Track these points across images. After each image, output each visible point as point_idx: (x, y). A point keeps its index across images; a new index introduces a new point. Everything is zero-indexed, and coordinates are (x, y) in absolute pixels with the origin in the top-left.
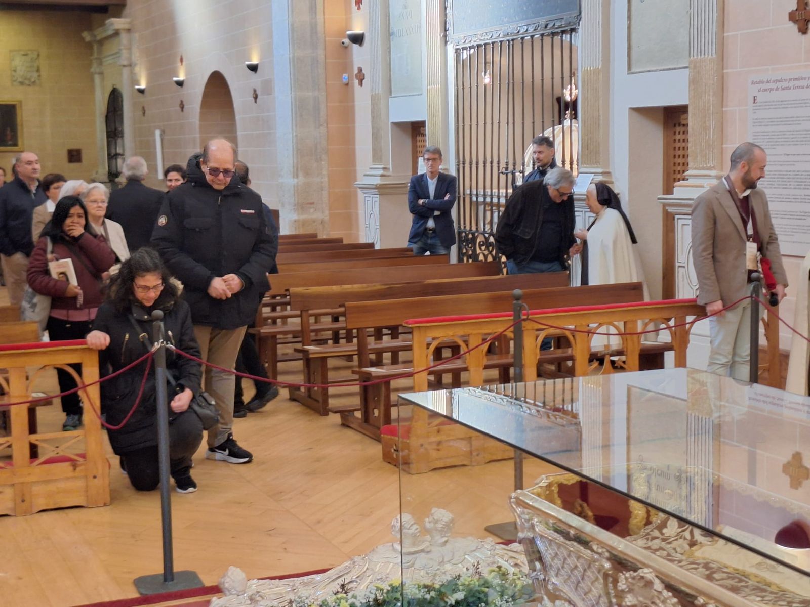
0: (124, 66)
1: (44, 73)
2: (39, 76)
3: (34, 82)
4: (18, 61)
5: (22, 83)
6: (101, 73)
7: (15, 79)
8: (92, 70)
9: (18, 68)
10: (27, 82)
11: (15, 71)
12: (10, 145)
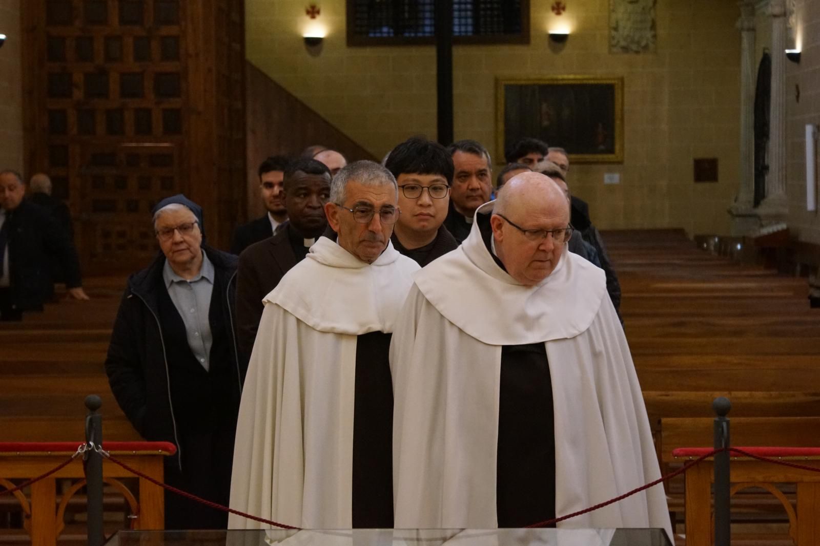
0: (775, 16)
1: (661, 32)
2: (655, 36)
3: (646, 47)
4: (622, 13)
5: (626, 49)
6: (752, 30)
7: (614, 42)
8: (738, 24)
9: (621, 24)
10: (634, 47)
11: (616, 29)
12: (602, 152)
